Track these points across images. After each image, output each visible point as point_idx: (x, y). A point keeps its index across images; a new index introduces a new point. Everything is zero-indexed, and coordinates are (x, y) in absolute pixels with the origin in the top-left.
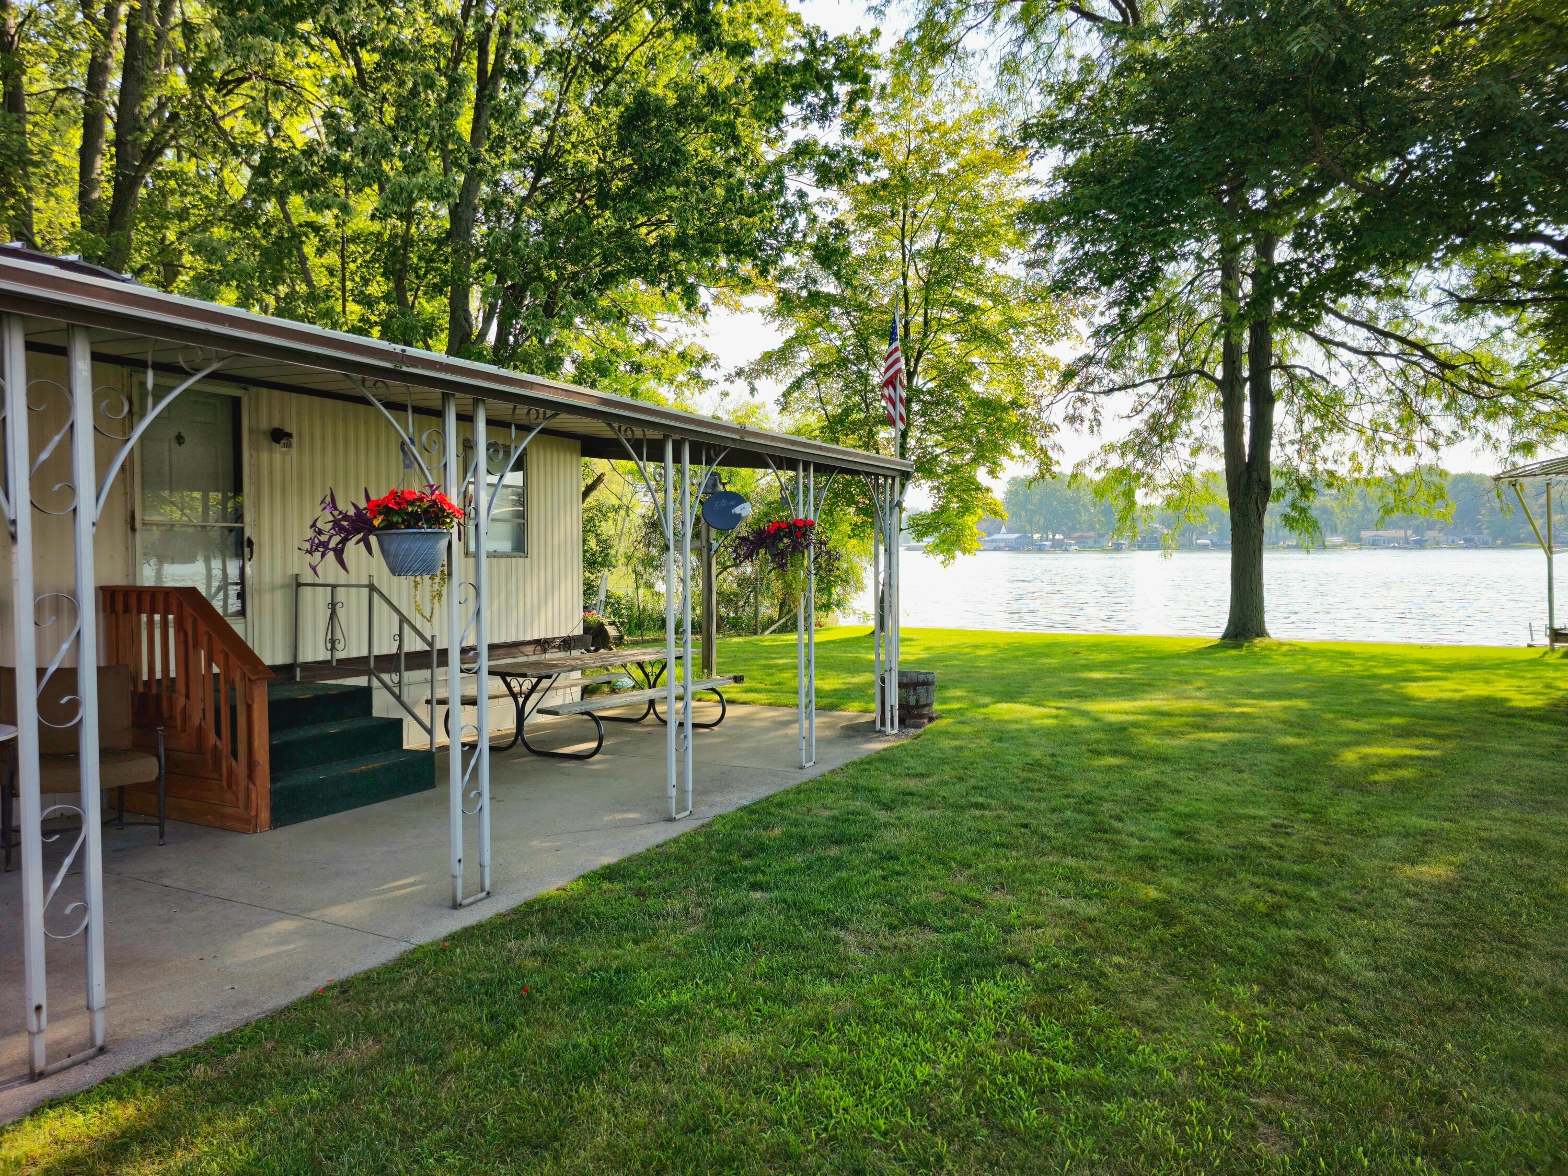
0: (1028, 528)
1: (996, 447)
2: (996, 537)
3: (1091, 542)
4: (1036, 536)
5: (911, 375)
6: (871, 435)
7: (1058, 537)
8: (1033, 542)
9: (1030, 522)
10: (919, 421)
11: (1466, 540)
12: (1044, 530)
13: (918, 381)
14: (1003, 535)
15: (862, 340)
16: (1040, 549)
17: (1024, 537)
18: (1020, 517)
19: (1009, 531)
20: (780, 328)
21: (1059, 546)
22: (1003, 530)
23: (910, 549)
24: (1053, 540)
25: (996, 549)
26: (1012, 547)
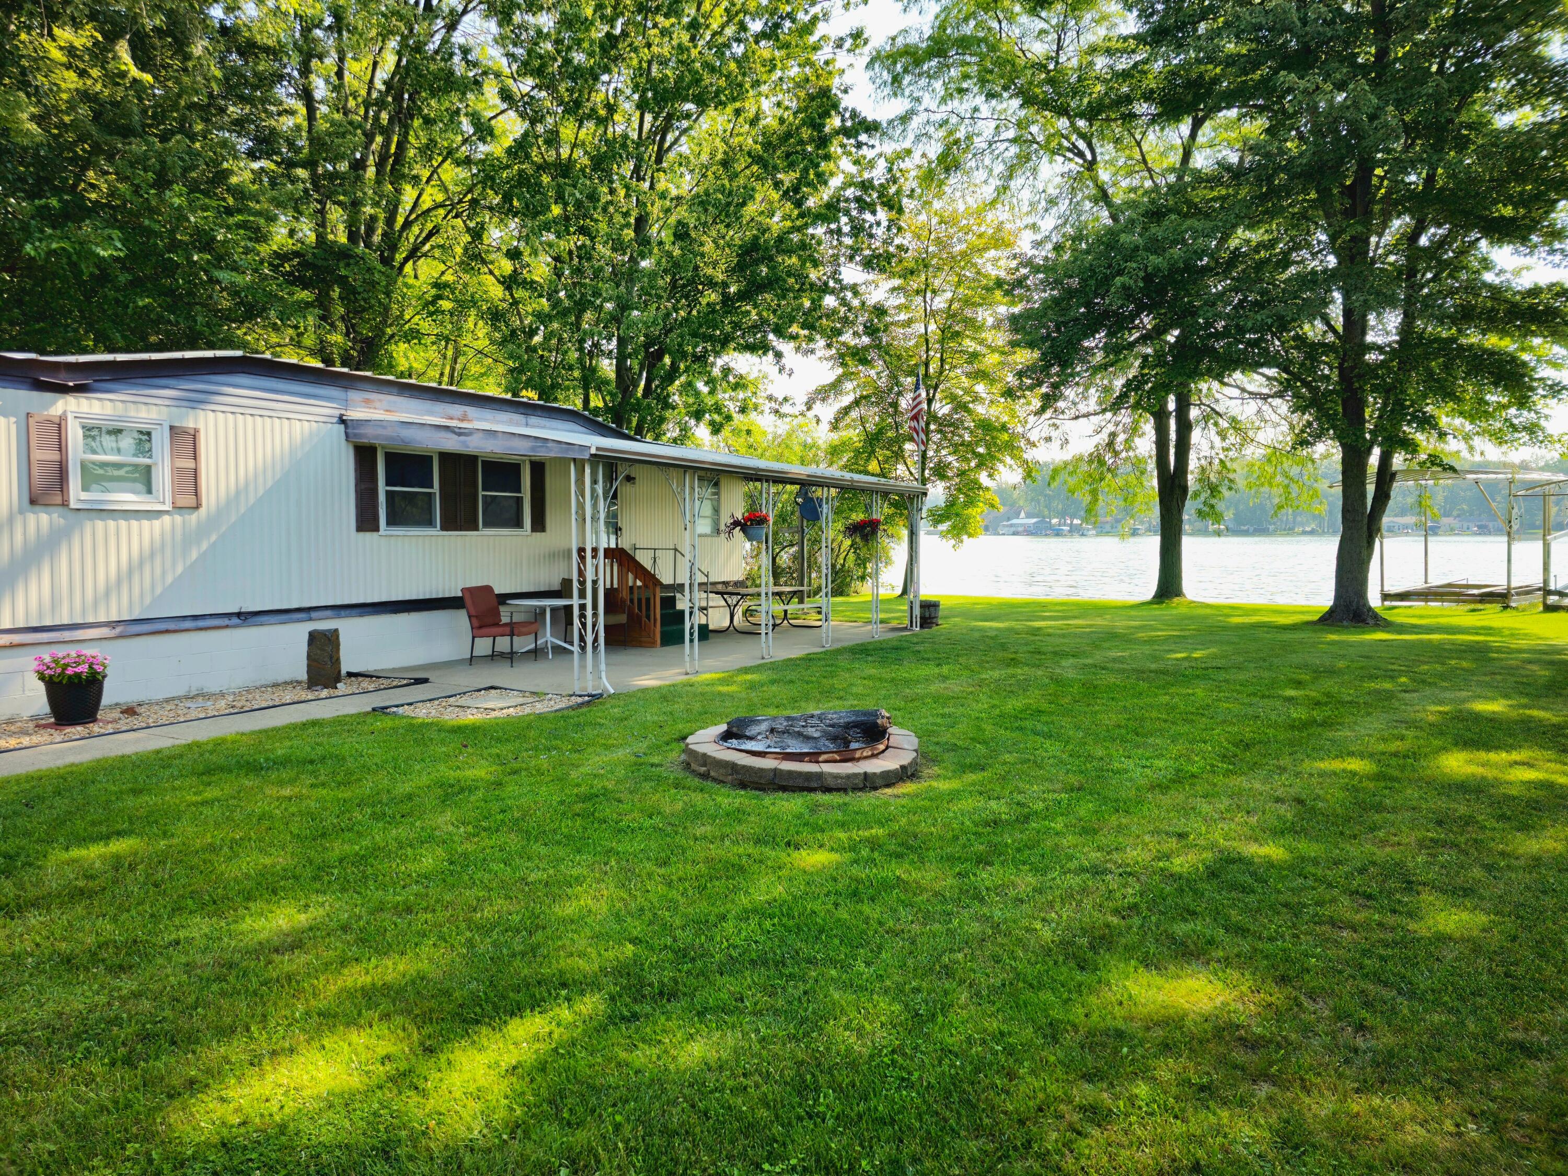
0: (1046, 513)
1: (993, 458)
2: (1015, 521)
3: (1108, 528)
4: (1055, 521)
5: (930, 401)
6: (901, 449)
7: (1077, 521)
8: (1051, 527)
9: (1048, 507)
10: (936, 437)
11: (1479, 527)
12: (1062, 514)
13: (936, 406)
14: (1023, 520)
15: (894, 377)
16: (1058, 534)
17: (1043, 522)
18: (1038, 502)
19: (1028, 516)
20: (832, 368)
21: (1076, 531)
22: (1023, 515)
23: (928, 533)
24: (1071, 525)
25: (1014, 534)
26: (1029, 532)
